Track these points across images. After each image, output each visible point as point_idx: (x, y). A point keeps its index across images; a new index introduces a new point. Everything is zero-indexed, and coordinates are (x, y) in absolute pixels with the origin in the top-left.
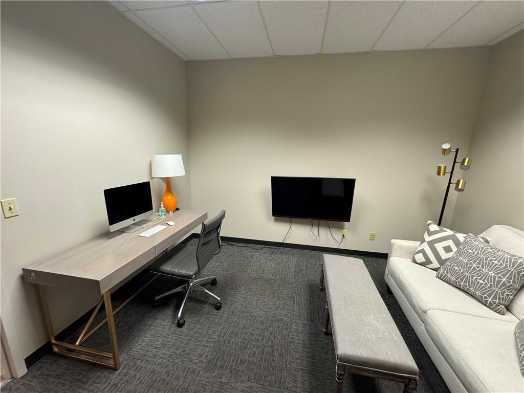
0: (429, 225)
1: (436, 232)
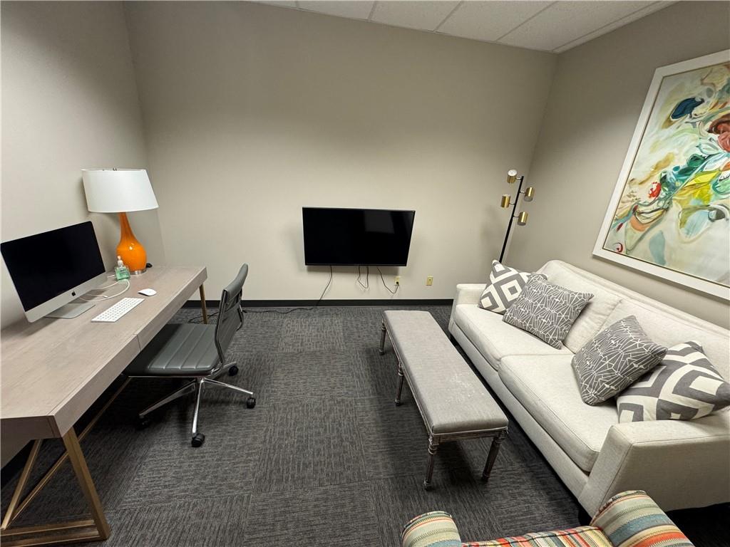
0: (494, 264)
1: (502, 273)
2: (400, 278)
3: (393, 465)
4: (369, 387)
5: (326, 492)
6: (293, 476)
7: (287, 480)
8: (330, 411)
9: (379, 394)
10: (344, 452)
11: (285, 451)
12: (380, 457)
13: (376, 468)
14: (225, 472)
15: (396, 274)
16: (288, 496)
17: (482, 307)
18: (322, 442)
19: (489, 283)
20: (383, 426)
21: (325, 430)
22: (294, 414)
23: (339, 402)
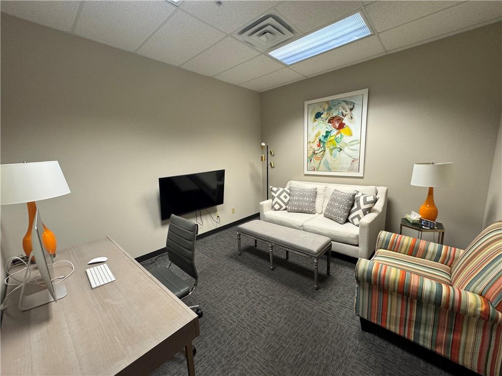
2: (218, 213)
3: (297, 291)
4: (252, 271)
5: (285, 319)
6: (264, 325)
7: (264, 328)
8: (247, 290)
9: (259, 271)
10: (274, 300)
11: (248, 320)
12: (289, 292)
13: (292, 296)
14: (229, 351)
15: (216, 211)
16: (273, 333)
17: (275, 210)
18: (259, 304)
19: (273, 198)
20: (277, 281)
21: (254, 298)
22: (230, 303)
23: (246, 285)
